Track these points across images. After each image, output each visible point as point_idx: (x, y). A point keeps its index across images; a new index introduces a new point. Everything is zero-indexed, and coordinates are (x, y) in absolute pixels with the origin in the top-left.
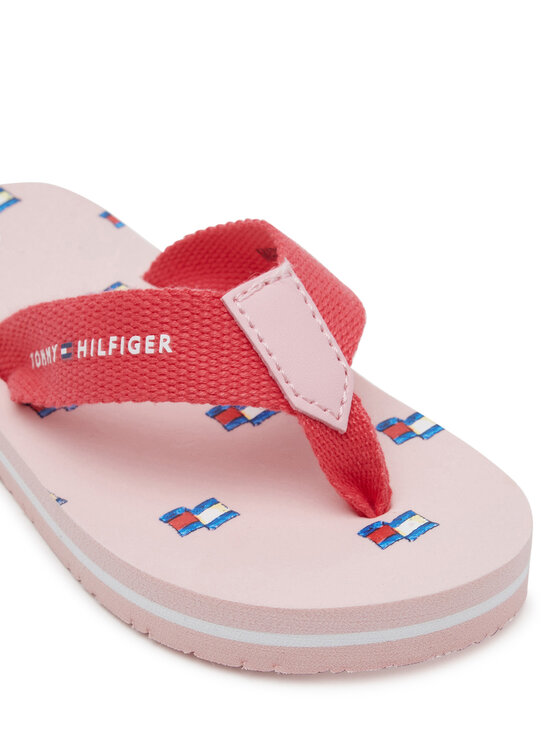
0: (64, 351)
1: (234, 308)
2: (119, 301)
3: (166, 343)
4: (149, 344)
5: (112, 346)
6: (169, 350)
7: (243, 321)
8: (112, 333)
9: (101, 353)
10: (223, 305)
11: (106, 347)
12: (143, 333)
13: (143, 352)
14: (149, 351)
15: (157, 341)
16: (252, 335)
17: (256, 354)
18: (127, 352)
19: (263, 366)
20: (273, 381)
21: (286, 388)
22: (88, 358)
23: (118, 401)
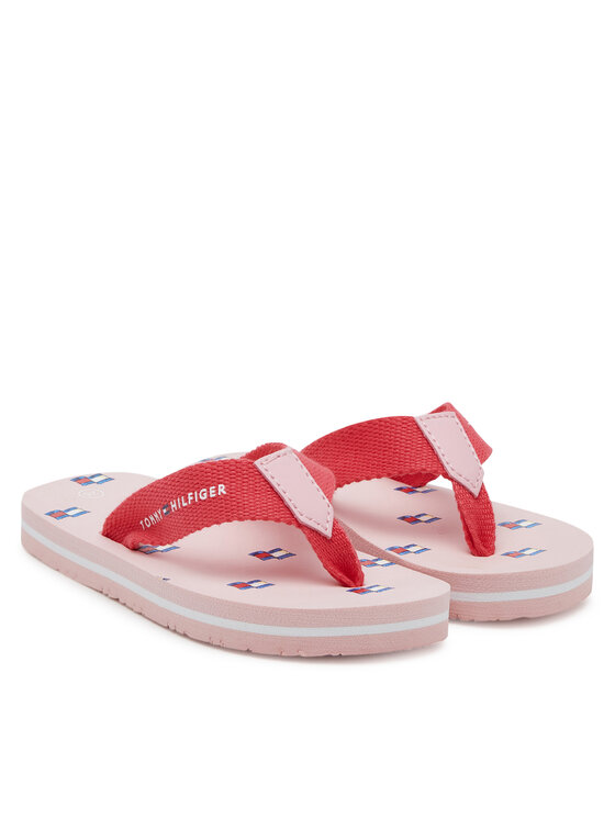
0: (165, 511)
1: (261, 468)
2: (190, 473)
3: (222, 489)
4: (211, 492)
5: (190, 498)
6: (224, 493)
7: (268, 475)
8: (189, 491)
9: (185, 504)
10: (255, 467)
11: (187, 501)
12: (208, 487)
13: (209, 497)
14: (212, 496)
15: (217, 489)
16: (274, 483)
17: (277, 493)
18: (199, 500)
19: (281, 499)
20: (288, 508)
21: (295, 511)
22: (178, 510)
23: (199, 529)
